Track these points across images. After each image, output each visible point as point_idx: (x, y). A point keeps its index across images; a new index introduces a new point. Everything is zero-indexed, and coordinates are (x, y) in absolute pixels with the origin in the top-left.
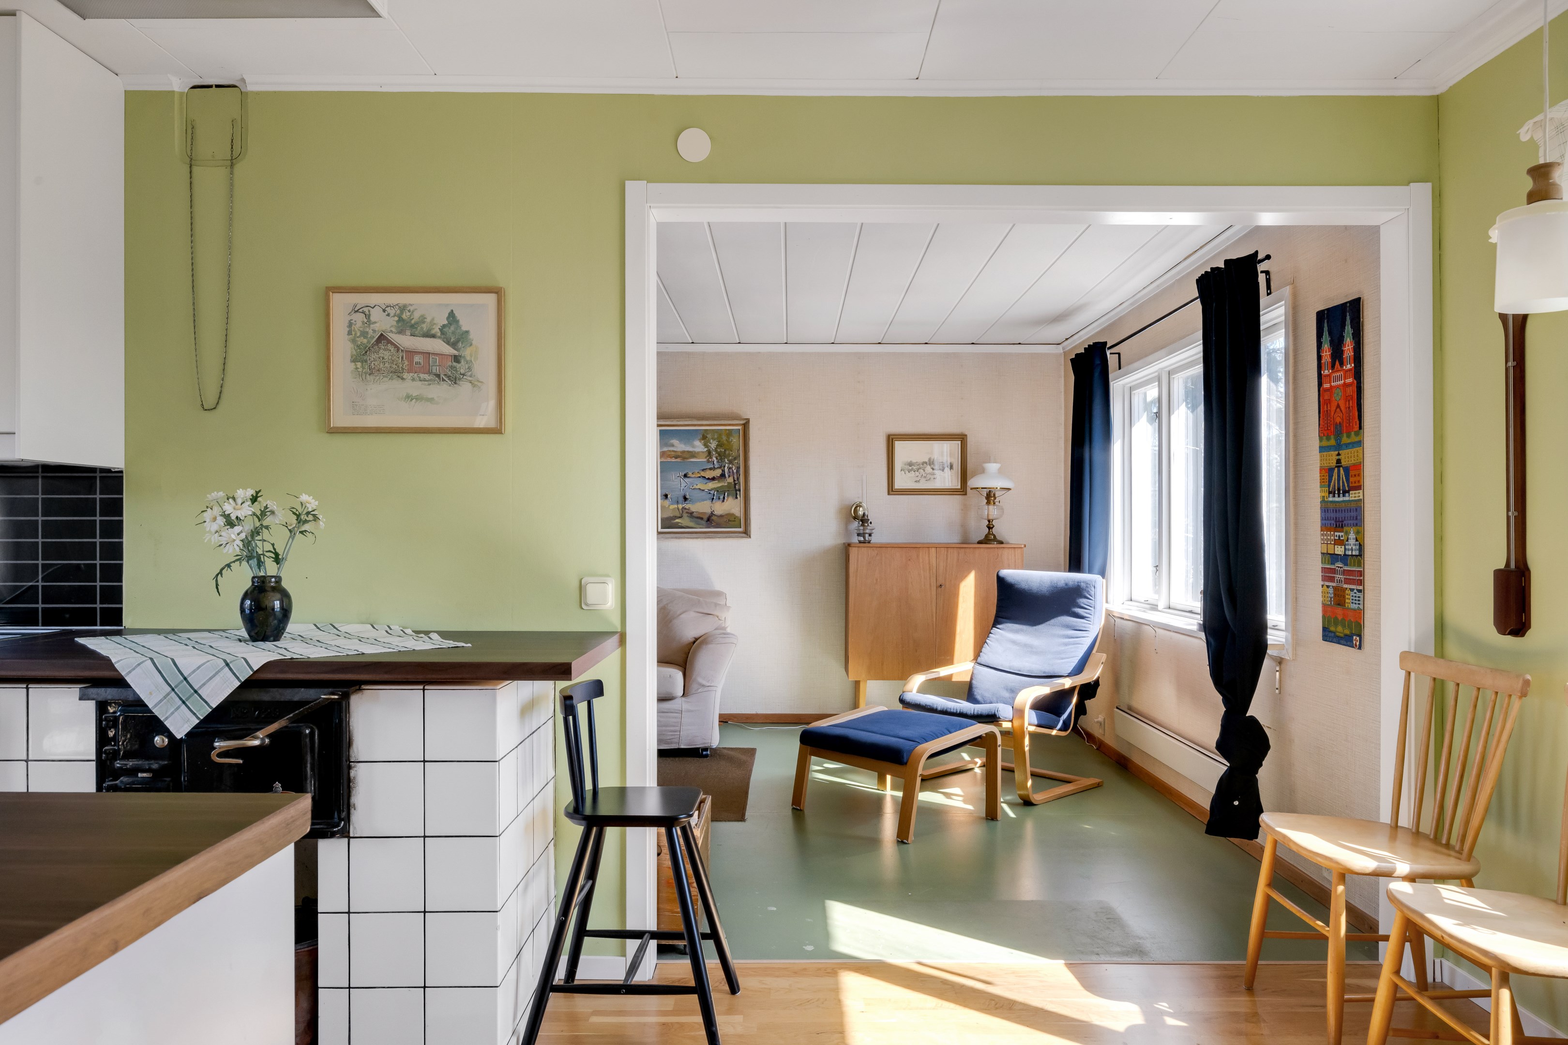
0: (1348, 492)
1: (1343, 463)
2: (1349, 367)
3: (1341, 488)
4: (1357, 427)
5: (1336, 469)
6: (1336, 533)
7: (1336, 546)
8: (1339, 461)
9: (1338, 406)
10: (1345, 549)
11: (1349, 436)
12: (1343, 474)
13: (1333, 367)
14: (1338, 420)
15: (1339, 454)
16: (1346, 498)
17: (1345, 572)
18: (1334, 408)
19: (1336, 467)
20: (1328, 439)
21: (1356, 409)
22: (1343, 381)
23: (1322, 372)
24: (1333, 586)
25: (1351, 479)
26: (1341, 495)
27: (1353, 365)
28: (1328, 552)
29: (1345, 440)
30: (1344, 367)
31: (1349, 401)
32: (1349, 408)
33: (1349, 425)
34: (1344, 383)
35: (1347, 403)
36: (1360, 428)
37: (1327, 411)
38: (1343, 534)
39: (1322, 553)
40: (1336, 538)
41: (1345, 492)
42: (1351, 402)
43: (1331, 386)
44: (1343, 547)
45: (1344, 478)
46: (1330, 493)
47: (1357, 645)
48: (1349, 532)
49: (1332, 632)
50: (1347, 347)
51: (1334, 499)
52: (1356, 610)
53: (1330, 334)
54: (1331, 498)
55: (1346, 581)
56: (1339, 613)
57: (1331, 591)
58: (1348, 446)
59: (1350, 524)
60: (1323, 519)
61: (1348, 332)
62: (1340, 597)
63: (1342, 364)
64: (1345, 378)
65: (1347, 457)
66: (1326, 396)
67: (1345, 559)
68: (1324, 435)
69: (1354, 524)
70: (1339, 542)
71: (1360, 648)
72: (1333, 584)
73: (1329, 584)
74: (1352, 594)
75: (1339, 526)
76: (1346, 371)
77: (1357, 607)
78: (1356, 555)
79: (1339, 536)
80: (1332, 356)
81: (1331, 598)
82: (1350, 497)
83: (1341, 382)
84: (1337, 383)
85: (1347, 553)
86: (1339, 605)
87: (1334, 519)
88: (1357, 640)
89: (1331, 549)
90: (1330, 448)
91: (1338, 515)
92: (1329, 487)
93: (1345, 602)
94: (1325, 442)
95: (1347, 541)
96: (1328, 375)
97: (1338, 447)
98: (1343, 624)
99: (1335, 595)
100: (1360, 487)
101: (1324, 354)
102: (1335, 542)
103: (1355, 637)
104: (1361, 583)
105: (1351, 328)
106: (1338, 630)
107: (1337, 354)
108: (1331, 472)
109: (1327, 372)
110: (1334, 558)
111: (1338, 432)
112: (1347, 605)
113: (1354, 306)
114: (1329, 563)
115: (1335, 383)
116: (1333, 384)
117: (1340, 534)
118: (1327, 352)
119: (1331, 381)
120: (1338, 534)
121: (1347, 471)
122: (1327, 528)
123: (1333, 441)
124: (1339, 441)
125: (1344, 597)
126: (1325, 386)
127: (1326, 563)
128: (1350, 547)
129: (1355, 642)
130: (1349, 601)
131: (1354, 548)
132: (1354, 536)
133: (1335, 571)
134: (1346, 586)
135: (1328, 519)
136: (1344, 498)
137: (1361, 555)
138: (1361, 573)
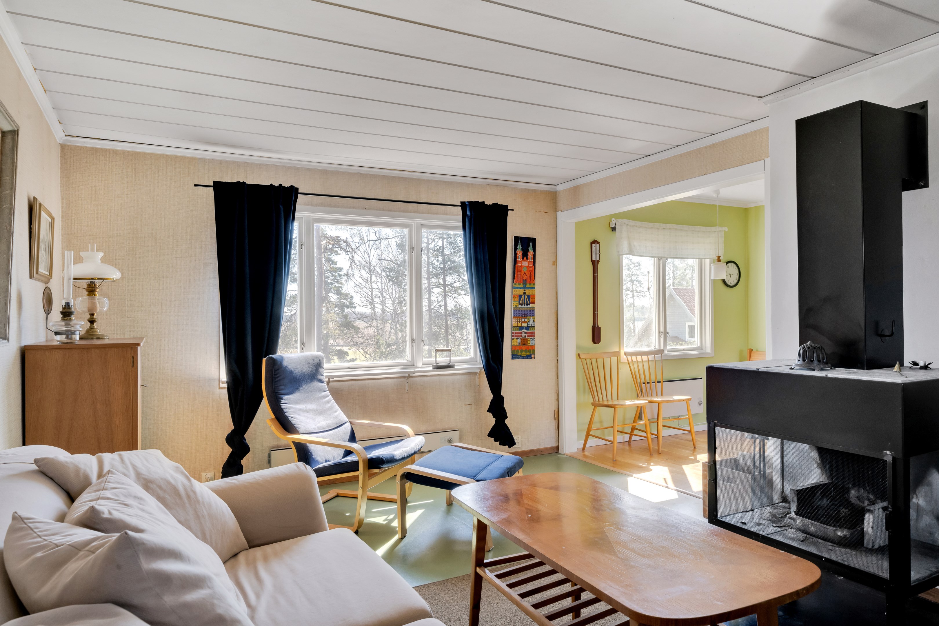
0: (530, 304)
1: (527, 294)
2: (530, 260)
3: (526, 303)
4: (534, 283)
6: (522, 319)
7: (523, 324)
8: (525, 293)
9: (525, 273)
10: (528, 325)
11: (530, 284)
13: (523, 258)
14: (525, 278)
15: (525, 291)
16: (527, 307)
17: (527, 333)
18: (522, 274)
19: (523, 295)
20: (519, 284)
21: (533, 275)
23: (517, 259)
25: (531, 300)
26: (526, 305)
27: (532, 260)
29: (528, 286)
31: (530, 273)
32: (530, 275)
33: (530, 280)
34: (528, 266)
37: (519, 274)
39: (514, 326)
41: (527, 305)
42: (531, 273)
43: (521, 265)
44: (526, 324)
45: (527, 299)
46: (519, 304)
47: (533, 358)
48: (528, 319)
49: (519, 355)
50: (530, 253)
51: (522, 307)
52: (532, 346)
53: (522, 246)
54: (520, 306)
55: (528, 336)
56: (524, 347)
57: (519, 340)
58: (529, 288)
59: (529, 316)
60: (515, 314)
61: (531, 248)
62: (524, 342)
63: (527, 259)
64: (529, 264)
65: (528, 292)
66: (519, 268)
67: (528, 328)
68: (517, 283)
69: (531, 316)
70: (524, 322)
71: (534, 358)
72: (520, 338)
73: (518, 338)
74: (531, 340)
75: (524, 316)
76: (529, 262)
77: (533, 344)
78: (531, 327)
79: (524, 320)
80: (523, 254)
81: (519, 343)
82: (529, 306)
83: (526, 265)
84: (524, 265)
85: (529, 326)
86: (524, 345)
87: (521, 314)
88: (533, 356)
89: (519, 325)
90: (520, 288)
91: (524, 312)
92: (519, 302)
93: (527, 343)
94: (517, 285)
95: (529, 321)
96: (520, 261)
97: (525, 288)
98: (526, 351)
99: (521, 341)
100: (534, 303)
101: (518, 253)
102: (522, 322)
103: (532, 355)
104: (534, 336)
105: (533, 247)
106: (523, 354)
107: (525, 254)
108: (520, 297)
109: (519, 260)
110: (521, 328)
111: (525, 282)
112: (528, 344)
113: (534, 240)
114: (518, 330)
115: (523, 265)
116: (522, 265)
117: (525, 319)
118: (520, 252)
119: (521, 264)
120: (524, 319)
121: (529, 297)
122: (517, 317)
123: (522, 286)
124: (525, 286)
125: (527, 341)
126: (518, 265)
127: (516, 330)
128: (530, 324)
129: (532, 357)
130: (530, 343)
131: (532, 324)
132: (531, 319)
133: (521, 333)
134: (528, 338)
135: (518, 314)
136: (526, 306)
137: (535, 326)
138: (534, 333)
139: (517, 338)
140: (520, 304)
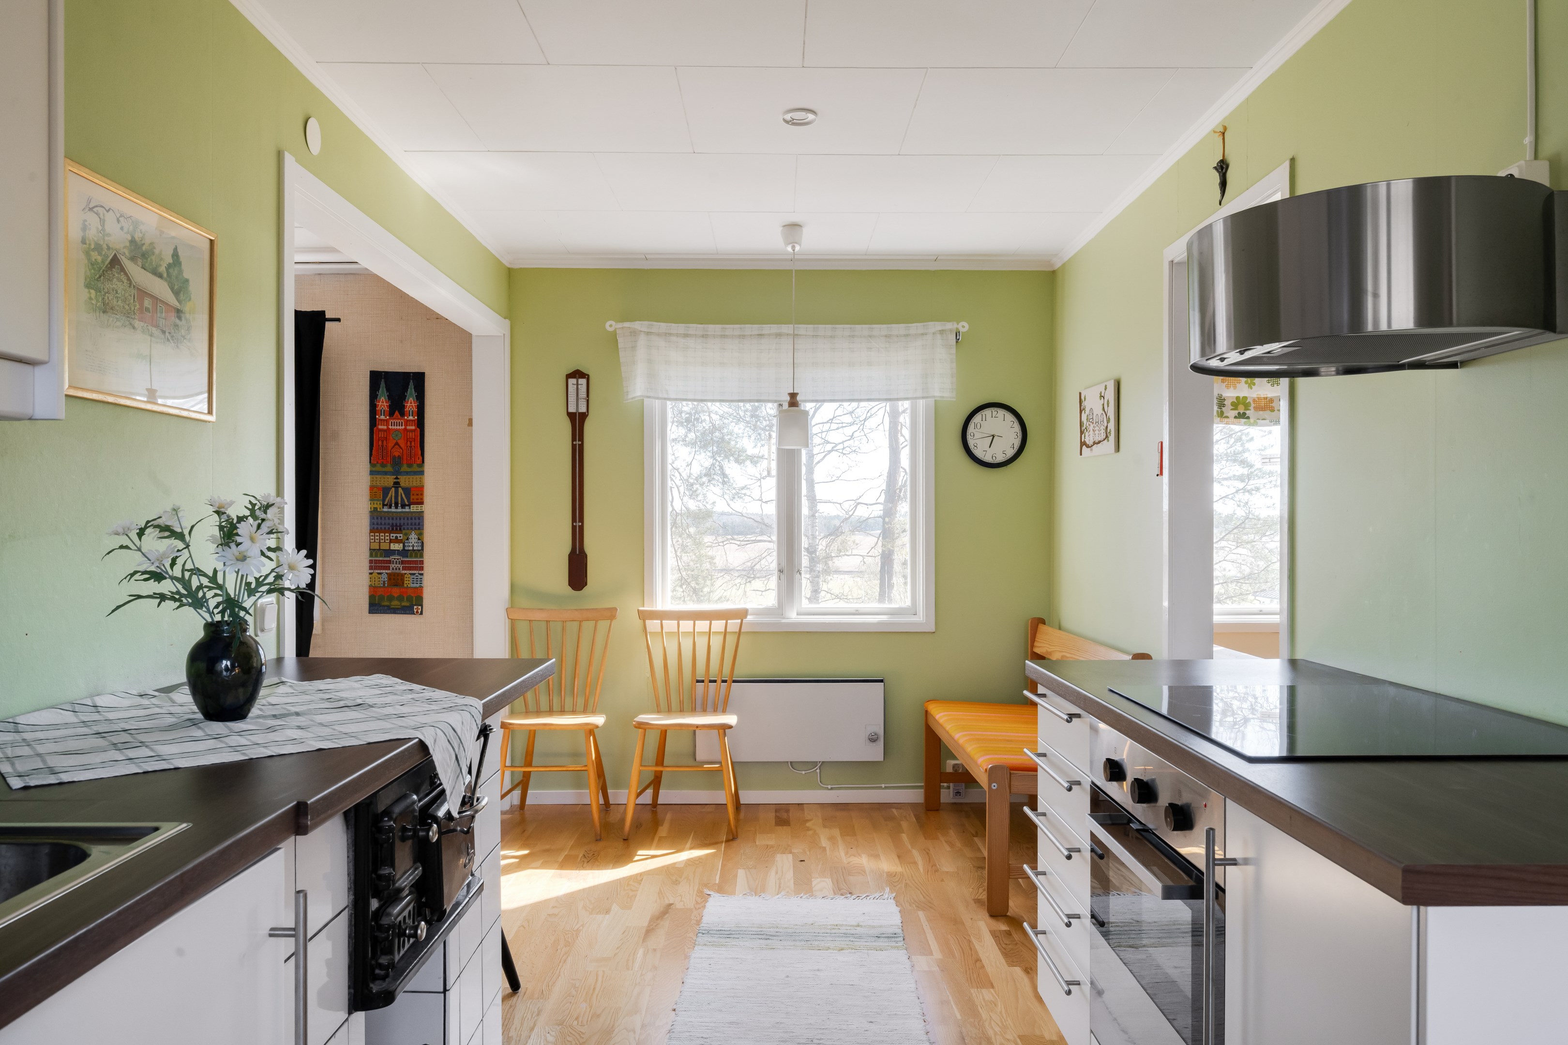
0: (409, 505)
1: (402, 484)
2: (411, 418)
3: (400, 502)
4: (419, 461)
5: (393, 489)
6: (392, 535)
7: (392, 544)
8: (397, 484)
9: (397, 444)
10: (404, 546)
11: (410, 465)
12: (402, 492)
13: (391, 414)
14: (397, 454)
15: (397, 478)
16: (404, 510)
17: (403, 562)
18: (391, 445)
19: (393, 487)
20: (383, 465)
21: (419, 448)
22: (403, 427)
23: (377, 417)
24: (386, 573)
25: (412, 497)
26: (399, 507)
27: (416, 417)
28: (381, 548)
29: (405, 468)
30: (406, 418)
31: (411, 442)
32: (411, 447)
33: (411, 458)
34: (405, 429)
35: (409, 443)
36: (423, 462)
37: (382, 446)
38: (401, 535)
39: (370, 549)
40: (391, 538)
41: (403, 506)
42: (413, 444)
43: (388, 428)
44: (401, 545)
45: (403, 496)
46: (384, 505)
47: (417, 612)
48: (406, 534)
49: (384, 606)
50: (411, 404)
51: (390, 510)
52: (416, 588)
53: (388, 390)
54: (386, 509)
55: (404, 568)
56: (396, 592)
57: (384, 577)
58: (407, 473)
59: (408, 529)
60: (374, 524)
61: (411, 394)
62: (396, 580)
63: (402, 414)
64: (406, 425)
65: (404, 481)
66: (382, 435)
67: (404, 553)
68: (378, 463)
69: (412, 529)
70: (396, 541)
71: (421, 614)
72: (387, 571)
73: (381, 571)
74: (412, 577)
75: (396, 529)
76: (407, 420)
77: (418, 585)
78: (413, 550)
79: (396, 537)
80: (390, 407)
81: (384, 582)
82: (407, 509)
83: (401, 427)
84: (395, 427)
85: (406, 548)
86: (396, 585)
87: (389, 524)
88: (417, 608)
89: (385, 546)
90: (386, 473)
91: (394, 522)
92: (384, 500)
93: (403, 583)
94: (378, 468)
95: (408, 539)
96: (384, 420)
97: (397, 473)
98: (400, 599)
99: (389, 579)
100: (422, 503)
101: (380, 404)
102: (391, 541)
103: (415, 607)
104: (422, 568)
105: (415, 391)
106: (393, 603)
107: (397, 407)
108: (386, 491)
109: (382, 417)
110: (390, 552)
111: (397, 462)
112: (405, 585)
113: (419, 379)
114: (381, 556)
115: (393, 427)
116: (390, 427)
117: (398, 535)
118: (383, 403)
119: (387, 425)
120: (395, 535)
121: (407, 491)
122: (380, 531)
123: (389, 468)
124: (397, 469)
125: (403, 580)
126: (380, 427)
127: (376, 556)
128: (411, 544)
129: (415, 611)
130: (409, 582)
131: (416, 544)
132: (413, 537)
133: (390, 562)
134: (405, 572)
135: (381, 524)
136: (400, 510)
137: (422, 549)
138: (422, 562)
139: (379, 571)
140: (386, 505)
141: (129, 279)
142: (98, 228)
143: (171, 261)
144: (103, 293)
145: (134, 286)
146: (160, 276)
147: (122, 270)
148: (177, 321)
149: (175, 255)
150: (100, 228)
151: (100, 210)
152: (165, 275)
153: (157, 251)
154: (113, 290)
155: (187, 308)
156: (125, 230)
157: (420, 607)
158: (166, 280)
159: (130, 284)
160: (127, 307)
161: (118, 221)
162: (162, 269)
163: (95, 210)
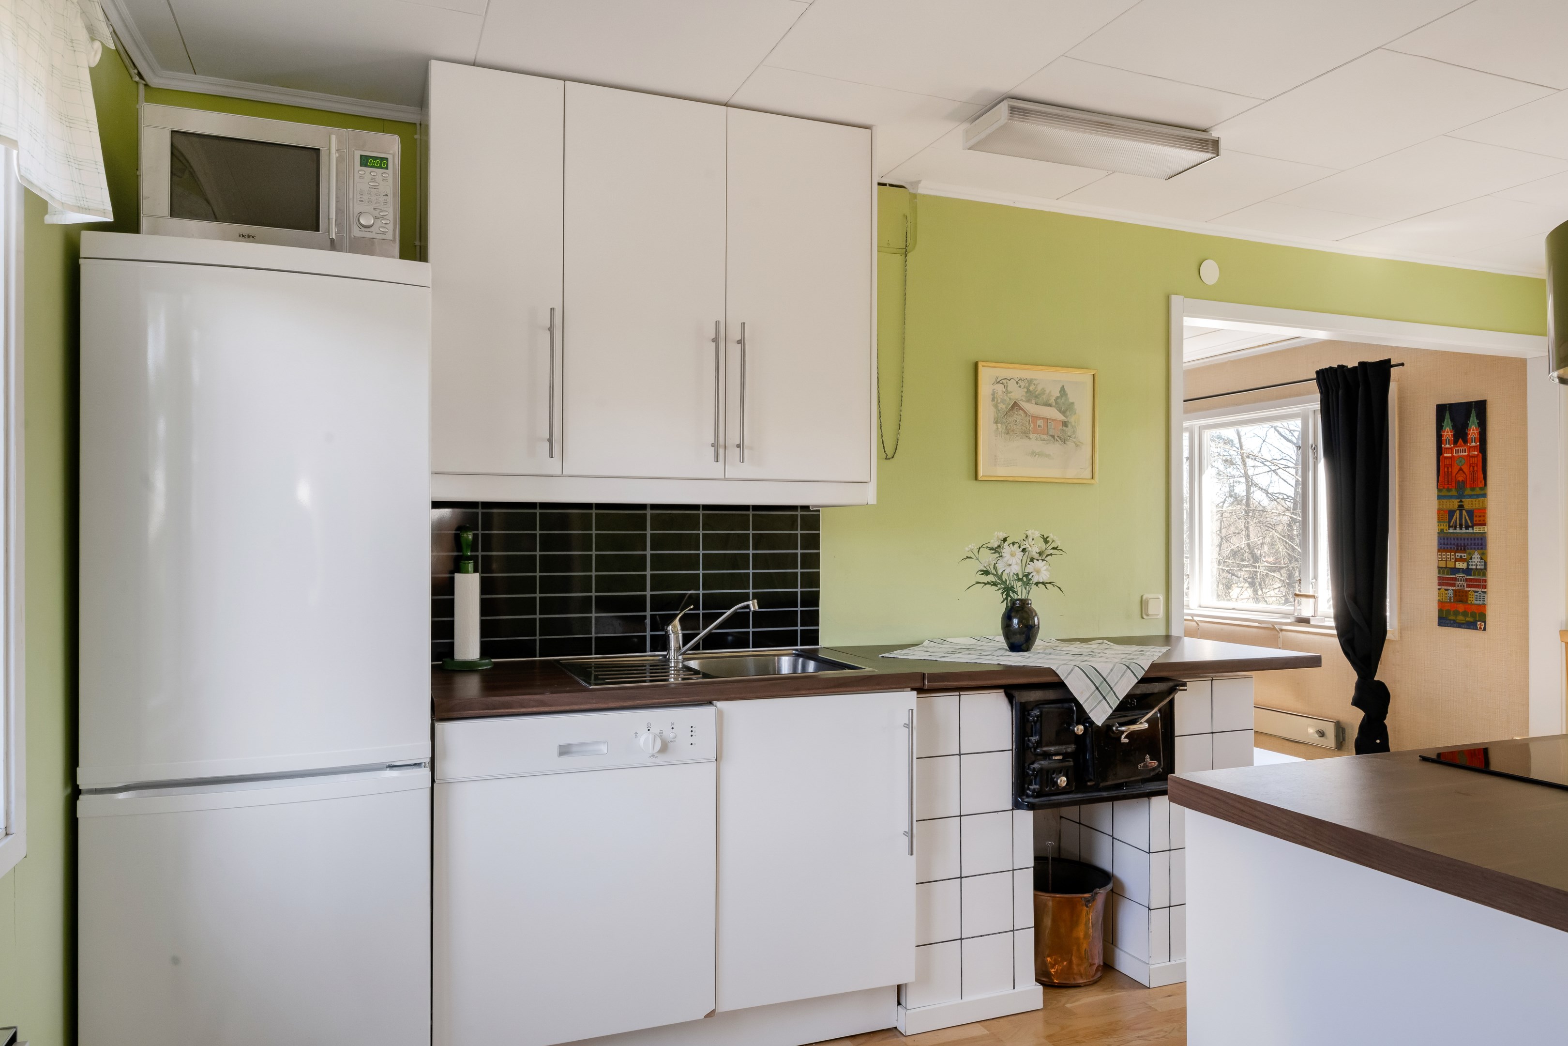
0: (1472, 527)
1: (1466, 507)
2: (1473, 444)
3: (1464, 524)
4: (1482, 485)
5: (1458, 511)
6: (1457, 554)
7: (1457, 563)
8: (1461, 507)
9: (1461, 469)
10: (1468, 565)
11: (1473, 489)
12: (1466, 514)
13: (1455, 442)
14: (1461, 479)
15: (1461, 501)
16: (1467, 531)
17: (1467, 580)
18: (1455, 470)
19: (1457, 510)
20: (1449, 490)
21: (1481, 472)
22: (1466, 453)
23: (1443, 446)
24: (1452, 590)
25: (1475, 519)
26: (1464, 529)
27: (1478, 444)
28: (1448, 566)
29: (1468, 492)
30: (1469, 444)
31: (1473, 467)
32: (1473, 471)
33: (1474, 482)
34: (1468, 455)
35: (1471, 468)
36: (1485, 485)
37: (1448, 472)
38: (1465, 554)
39: (1438, 567)
40: (1456, 557)
41: (1467, 527)
42: (1475, 468)
43: (1453, 456)
44: (1466, 563)
45: (1467, 517)
46: (1450, 527)
47: (1480, 628)
48: (1469, 554)
49: (1451, 620)
50: (1473, 431)
51: (1455, 531)
52: (1479, 605)
53: (1452, 420)
54: (1451, 530)
55: (1468, 586)
56: (1461, 607)
57: (1451, 593)
58: (1471, 496)
59: (1471, 549)
60: (1441, 544)
61: (1473, 422)
62: (1461, 597)
63: (1465, 441)
64: (1469, 451)
65: (1469, 504)
66: (1447, 462)
67: (1468, 571)
68: (1444, 488)
69: (1475, 549)
70: (1461, 560)
71: (1485, 629)
72: (1453, 588)
73: (1448, 588)
74: (1476, 594)
75: (1461, 549)
76: (1470, 447)
77: (1481, 603)
78: (1476, 569)
79: (1461, 556)
80: (1454, 435)
81: (1450, 598)
82: (1470, 531)
83: (1464, 454)
84: (1459, 454)
85: (1470, 567)
86: (1461, 601)
87: (1454, 544)
88: (1480, 625)
89: (1451, 565)
90: (1451, 497)
91: (1459, 542)
92: (1449, 522)
93: (1467, 600)
94: (1444, 493)
95: (1471, 559)
96: (1449, 448)
97: (1461, 497)
98: (1465, 614)
99: (1455, 595)
100: (1484, 524)
101: (1445, 434)
102: (1456, 560)
103: (1478, 623)
104: (1485, 587)
105: (1477, 419)
106: (1458, 618)
107: (1460, 435)
108: (1451, 513)
109: (1448, 446)
110: (1455, 570)
111: (1461, 487)
112: (1469, 602)
113: (1480, 408)
114: (1447, 574)
115: (1457, 454)
116: (1454, 454)
117: (1463, 555)
118: (1448, 433)
119: (1452, 453)
120: (1459, 555)
121: (1470, 513)
122: (1446, 550)
123: (1454, 492)
124: (1461, 493)
125: (1467, 596)
126: (1446, 455)
127: (1443, 573)
128: (1474, 563)
129: (1479, 626)
130: (1473, 599)
131: (1478, 564)
132: (1476, 556)
133: (1455, 579)
134: (1469, 589)
135: (1447, 544)
136: (1464, 531)
137: (1485, 568)
138: (1485, 581)
139: (1446, 588)
140: (1452, 527)
141: (1025, 412)
142: (1003, 391)
143: (1059, 395)
144: (1006, 424)
145: (1029, 416)
146: (1050, 405)
147: (1021, 408)
148: (1064, 428)
149: (1063, 390)
150: (1004, 390)
151: (1004, 381)
152: (1054, 404)
153: (1047, 392)
154: (1014, 421)
155: (1072, 420)
156: (1022, 387)
157: (1483, 624)
158: (1054, 407)
159: (1026, 415)
160: (1024, 428)
161: (1017, 383)
162: (1052, 401)
163: (1001, 382)
